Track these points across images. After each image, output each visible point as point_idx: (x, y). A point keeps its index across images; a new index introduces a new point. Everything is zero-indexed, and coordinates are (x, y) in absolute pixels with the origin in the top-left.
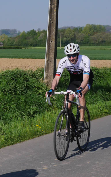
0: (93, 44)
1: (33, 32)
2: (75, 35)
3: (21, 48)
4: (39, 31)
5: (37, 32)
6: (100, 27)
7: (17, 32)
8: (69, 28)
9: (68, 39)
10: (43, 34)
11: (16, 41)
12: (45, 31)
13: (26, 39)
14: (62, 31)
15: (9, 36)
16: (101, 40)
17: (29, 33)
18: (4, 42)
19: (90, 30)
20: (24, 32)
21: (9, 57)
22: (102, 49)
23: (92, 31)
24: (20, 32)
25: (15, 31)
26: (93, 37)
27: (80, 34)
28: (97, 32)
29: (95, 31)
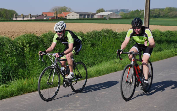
0: (170, 18)
1: (138, 11)
2: (160, 12)
3: (131, 19)
4: (140, 11)
5: (139, 10)
6: (174, 8)
7: (129, 11)
8: (157, 9)
9: (156, 15)
10: (143, 12)
11: (129, 15)
12: (143, 10)
13: (133, 14)
14: (153, 11)
15: (125, 13)
16: (174, 15)
17: (135, 11)
18: (122, 16)
19: (168, 10)
20: (133, 11)
21: (125, 24)
22: (175, 20)
23: (169, 10)
24: (130, 11)
25: (128, 10)
26: (170, 13)
27: (162, 12)
28: (172, 11)
29: (171, 11)
